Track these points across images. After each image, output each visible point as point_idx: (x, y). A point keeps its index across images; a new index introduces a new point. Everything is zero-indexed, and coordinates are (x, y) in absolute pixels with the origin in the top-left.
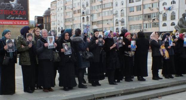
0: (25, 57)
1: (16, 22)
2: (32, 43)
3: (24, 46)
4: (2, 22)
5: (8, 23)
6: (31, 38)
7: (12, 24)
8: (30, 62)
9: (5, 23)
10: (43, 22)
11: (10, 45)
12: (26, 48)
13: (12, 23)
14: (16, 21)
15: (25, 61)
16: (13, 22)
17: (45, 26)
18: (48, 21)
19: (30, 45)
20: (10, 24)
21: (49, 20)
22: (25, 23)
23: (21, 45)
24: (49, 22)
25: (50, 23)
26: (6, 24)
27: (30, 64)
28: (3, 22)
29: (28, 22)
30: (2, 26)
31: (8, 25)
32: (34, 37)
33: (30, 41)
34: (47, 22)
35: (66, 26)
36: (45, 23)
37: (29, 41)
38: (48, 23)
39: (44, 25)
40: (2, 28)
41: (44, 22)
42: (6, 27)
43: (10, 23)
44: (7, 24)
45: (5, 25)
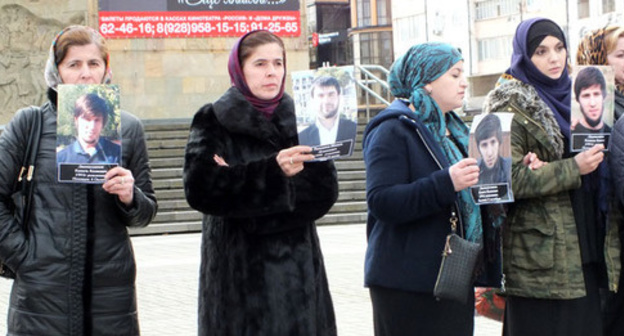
0: (544, 236)
1: (231, 23)
2: (601, 136)
3: (541, 158)
4: (154, 23)
5: (184, 28)
6: (600, 97)
7: (206, 35)
8: (580, 277)
9: (171, 28)
10: (349, 25)
11: (491, 152)
12: (558, 171)
13: (208, 28)
14: (231, 18)
15: (544, 271)
16: (213, 23)
17: (361, 43)
18: (378, 17)
19: (590, 156)
20: (198, 35)
21: (384, 12)
22: (283, 23)
23: (525, 153)
24: (384, 22)
25: (390, 25)
26: (174, 35)
27: (581, 293)
28: (160, 26)
29: (298, 21)
30: (151, 44)
31: (183, 42)
32: (611, 96)
33: (593, 123)
34: (373, 22)
35: (479, 43)
36: (356, 29)
37: (585, 125)
38: (377, 26)
39: (356, 38)
40: (149, 56)
41: (354, 25)
42: (173, 50)
43: (196, 28)
44: (182, 35)
45: (169, 43)
